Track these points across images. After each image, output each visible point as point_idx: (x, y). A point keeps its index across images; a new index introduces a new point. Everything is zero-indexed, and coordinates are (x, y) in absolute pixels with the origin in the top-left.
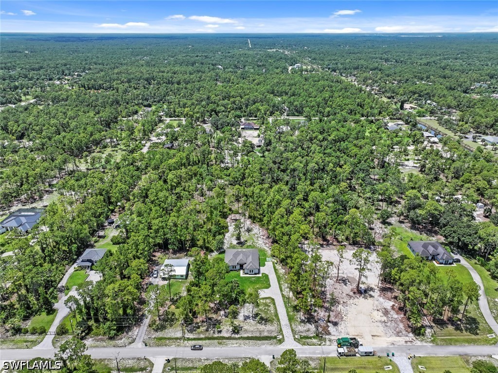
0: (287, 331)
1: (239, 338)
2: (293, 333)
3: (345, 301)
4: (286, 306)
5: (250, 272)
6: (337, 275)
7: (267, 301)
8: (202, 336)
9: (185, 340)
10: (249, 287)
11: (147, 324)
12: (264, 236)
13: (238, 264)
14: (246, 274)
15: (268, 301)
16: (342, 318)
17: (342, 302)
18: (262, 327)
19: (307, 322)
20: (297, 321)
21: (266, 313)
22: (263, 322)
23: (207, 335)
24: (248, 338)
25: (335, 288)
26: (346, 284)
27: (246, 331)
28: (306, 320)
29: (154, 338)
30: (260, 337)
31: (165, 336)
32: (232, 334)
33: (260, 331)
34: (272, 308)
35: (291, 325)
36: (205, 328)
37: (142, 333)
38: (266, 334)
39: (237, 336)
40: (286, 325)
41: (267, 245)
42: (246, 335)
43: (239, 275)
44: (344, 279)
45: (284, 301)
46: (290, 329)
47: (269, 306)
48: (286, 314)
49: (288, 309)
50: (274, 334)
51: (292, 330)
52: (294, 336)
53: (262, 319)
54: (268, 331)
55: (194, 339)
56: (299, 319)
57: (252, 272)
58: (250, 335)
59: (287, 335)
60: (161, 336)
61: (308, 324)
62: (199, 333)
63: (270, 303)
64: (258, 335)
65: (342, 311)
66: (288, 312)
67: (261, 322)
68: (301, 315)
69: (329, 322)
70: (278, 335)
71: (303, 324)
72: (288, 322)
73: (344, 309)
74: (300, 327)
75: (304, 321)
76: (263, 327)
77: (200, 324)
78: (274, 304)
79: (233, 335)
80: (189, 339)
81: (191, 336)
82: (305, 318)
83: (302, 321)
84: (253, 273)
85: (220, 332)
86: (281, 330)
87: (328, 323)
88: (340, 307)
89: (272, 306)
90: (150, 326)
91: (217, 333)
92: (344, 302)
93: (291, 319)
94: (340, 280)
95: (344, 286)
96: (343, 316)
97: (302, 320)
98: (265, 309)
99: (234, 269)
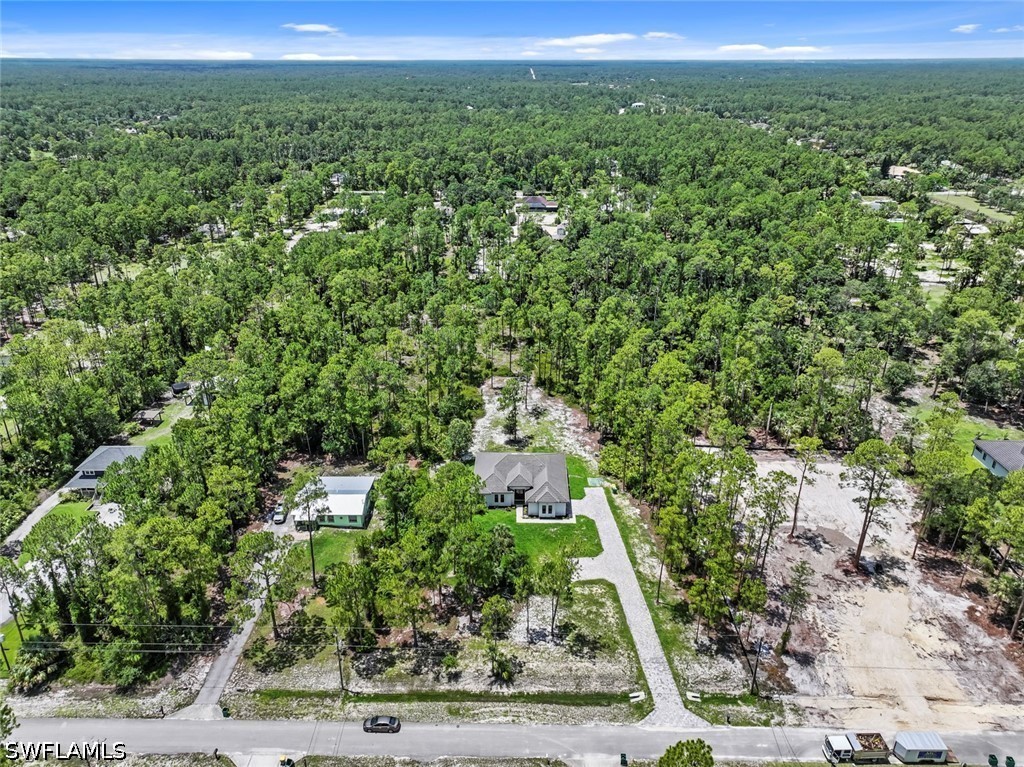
0: (659, 679)
1: (514, 698)
2: (678, 686)
3: (823, 594)
4: (650, 606)
5: (544, 511)
6: (792, 524)
7: (594, 589)
8: (400, 689)
9: (347, 698)
10: (541, 551)
11: (239, 650)
12: (577, 426)
13: (509, 489)
14: (532, 516)
15: (597, 590)
16: (823, 642)
17: (814, 598)
18: (582, 665)
19: (717, 652)
20: (688, 649)
21: (593, 624)
22: (586, 650)
23: (416, 684)
24: (541, 698)
25: (788, 559)
26: (817, 549)
27: (534, 676)
28: (714, 647)
29: (255, 692)
30: (577, 696)
31: (290, 687)
32: (491, 684)
33: (578, 677)
34: (609, 609)
35: (670, 662)
36: (409, 665)
37: (219, 677)
38: (595, 686)
39: (506, 691)
40: (655, 660)
41: (588, 447)
42: (533, 689)
43: (512, 520)
44: (810, 535)
45: (644, 592)
46: (669, 672)
47: (602, 605)
48: (653, 629)
49: (657, 615)
50: (620, 688)
51: (676, 676)
52: (683, 695)
53: (581, 639)
54: (600, 677)
55: (377, 698)
56: (692, 641)
57: (550, 511)
58: (547, 690)
59: (660, 690)
60: (276, 685)
61: (721, 658)
62: (391, 680)
63: (602, 596)
64: (571, 688)
65: (820, 624)
66: (657, 623)
67: (580, 651)
68: (696, 633)
69: (786, 653)
70: (632, 691)
71: (706, 659)
72: (660, 653)
73: (823, 616)
74: (696, 665)
75: (709, 648)
76: (587, 664)
77: (395, 653)
78: (616, 599)
79: (495, 689)
80: (359, 697)
81: (367, 687)
82: (711, 639)
83: (703, 650)
84: (553, 514)
85: (455, 677)
86: (641, 675)
87: (783, 657)
88: (810, 612)
89: (608, 603)
90: (246, 655)
91: (445, 680)
92: (819, 597)
93: (667, 643)
94: (798, 537)
95: (815, 554)
96: (825, 635)
97: (703, 645)
98: (590, 612)
99: (500, 503)
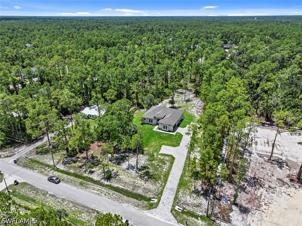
0: (168, 197)
1: (107, 186)
2: (174, 202)
3: (273, 186)
4: (184, 170)
5: (164, 128)
6: (270, 154)
7: (166, 158)
8: (72, 171)
9: (53, 169)
10: (155, 141)
11: (37, 146)
12: (200, 106)
13: (154, 117)
14: (160, 129)
15: (167, 158)
16: (260, 206)
17: (266, 186)
18: (140, 182)
19: (202, 194)
20: (189, 189)
21: (156, 169)
22: (146, 177)
23: (78, 171)
24: (117, 190)
25: (263, 168)
26: (281, 167)
27: (120, 181)
28: (202, 192)
29: (30, 159)
30: (131, 193)
31: (40, 161)
32: (102, 179)
33: (135, 186)
34: (165, 168)
35: (178, 191)
36: (80, 164)
37: (24, 152)
38: (140, 191)
39: (106, 183)
40: (171, 189)
41: (199, 113)
42: (116, 185)
43: (152, 129)
44: (280, 161)
45: (185, 163)
46: (174, 195)
47: (165, 164)
48: (179, 177)
49: (185, 173)
50: (149, 195)
51: (176, 198)
52: (173, 206)
53: (147, 173)
54: (144, 189)
55: (62, 172)
56: (193, 187)
57: (166, 129)
58: (121, 187)
59: (165, 201)
60: (37, 159)
61: (202, 197)
62: (71, 167)
63: (167, 161)
64: (130, 189)
65: (263, 197)
66: (183, 176)
67: (143, 177)
68: (199, 184)
69: (236, 205)
70: (154, 198)
71: (195, 195)
72: (175, 187)
73: (268, 195)
74: (188, 197)
75: (199, 192)
76: (143, 183)
77: (79, 159)
78: (172, 163)
79: (103, 181)
80: (58, 170)
81: (61, 167)
82: (203, 189)
83: (196, 192)
85: (91, 172)
86: (161, 193)
87: (233, 206)
88: (261, 191)
89: (168, 164)
90: (37, 148)
91: (87, 172)
92: (270, 187)
93: (182, 184)
94: (273, 160)
95: (278, 169)
96: (263, 203)
97: (197, 190)
98: (158, 165)
99: (151, 123)
